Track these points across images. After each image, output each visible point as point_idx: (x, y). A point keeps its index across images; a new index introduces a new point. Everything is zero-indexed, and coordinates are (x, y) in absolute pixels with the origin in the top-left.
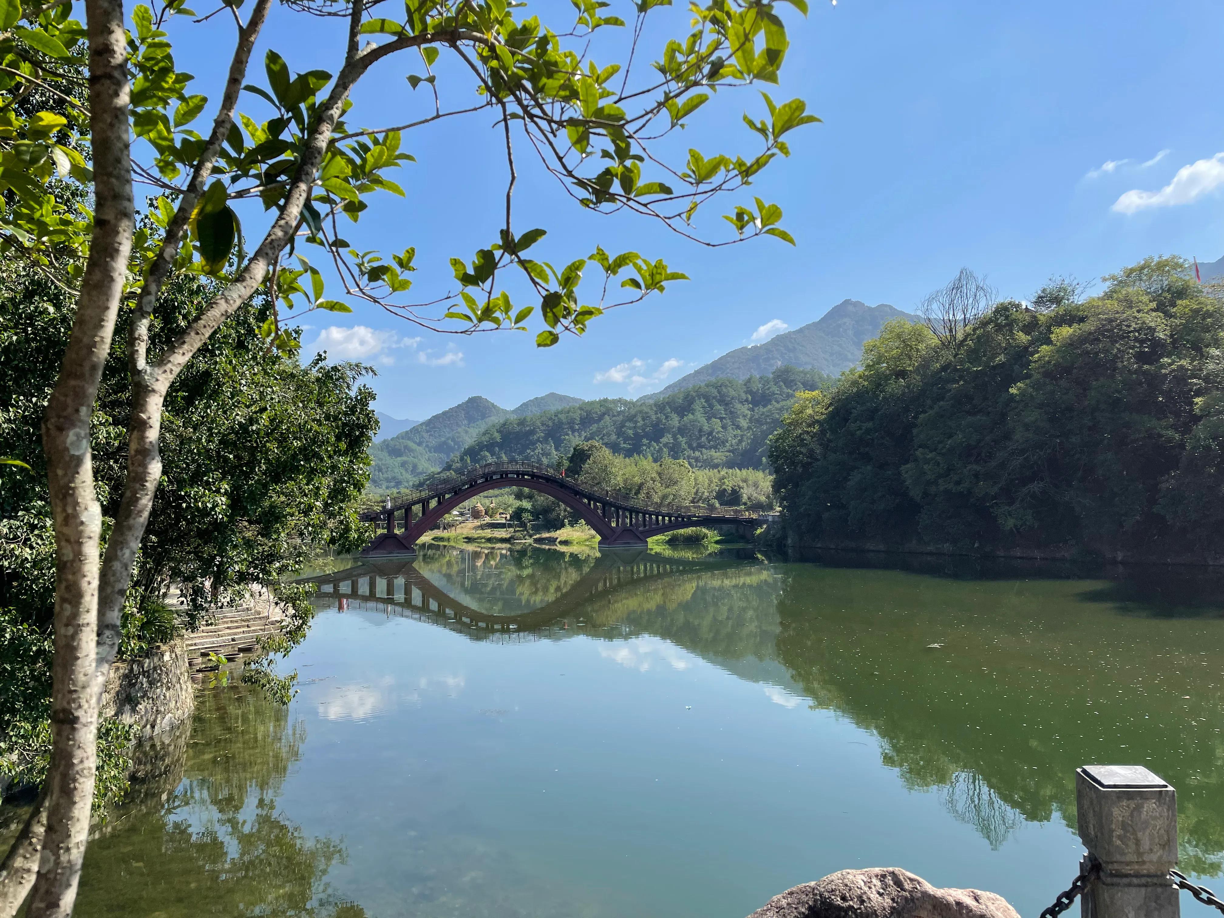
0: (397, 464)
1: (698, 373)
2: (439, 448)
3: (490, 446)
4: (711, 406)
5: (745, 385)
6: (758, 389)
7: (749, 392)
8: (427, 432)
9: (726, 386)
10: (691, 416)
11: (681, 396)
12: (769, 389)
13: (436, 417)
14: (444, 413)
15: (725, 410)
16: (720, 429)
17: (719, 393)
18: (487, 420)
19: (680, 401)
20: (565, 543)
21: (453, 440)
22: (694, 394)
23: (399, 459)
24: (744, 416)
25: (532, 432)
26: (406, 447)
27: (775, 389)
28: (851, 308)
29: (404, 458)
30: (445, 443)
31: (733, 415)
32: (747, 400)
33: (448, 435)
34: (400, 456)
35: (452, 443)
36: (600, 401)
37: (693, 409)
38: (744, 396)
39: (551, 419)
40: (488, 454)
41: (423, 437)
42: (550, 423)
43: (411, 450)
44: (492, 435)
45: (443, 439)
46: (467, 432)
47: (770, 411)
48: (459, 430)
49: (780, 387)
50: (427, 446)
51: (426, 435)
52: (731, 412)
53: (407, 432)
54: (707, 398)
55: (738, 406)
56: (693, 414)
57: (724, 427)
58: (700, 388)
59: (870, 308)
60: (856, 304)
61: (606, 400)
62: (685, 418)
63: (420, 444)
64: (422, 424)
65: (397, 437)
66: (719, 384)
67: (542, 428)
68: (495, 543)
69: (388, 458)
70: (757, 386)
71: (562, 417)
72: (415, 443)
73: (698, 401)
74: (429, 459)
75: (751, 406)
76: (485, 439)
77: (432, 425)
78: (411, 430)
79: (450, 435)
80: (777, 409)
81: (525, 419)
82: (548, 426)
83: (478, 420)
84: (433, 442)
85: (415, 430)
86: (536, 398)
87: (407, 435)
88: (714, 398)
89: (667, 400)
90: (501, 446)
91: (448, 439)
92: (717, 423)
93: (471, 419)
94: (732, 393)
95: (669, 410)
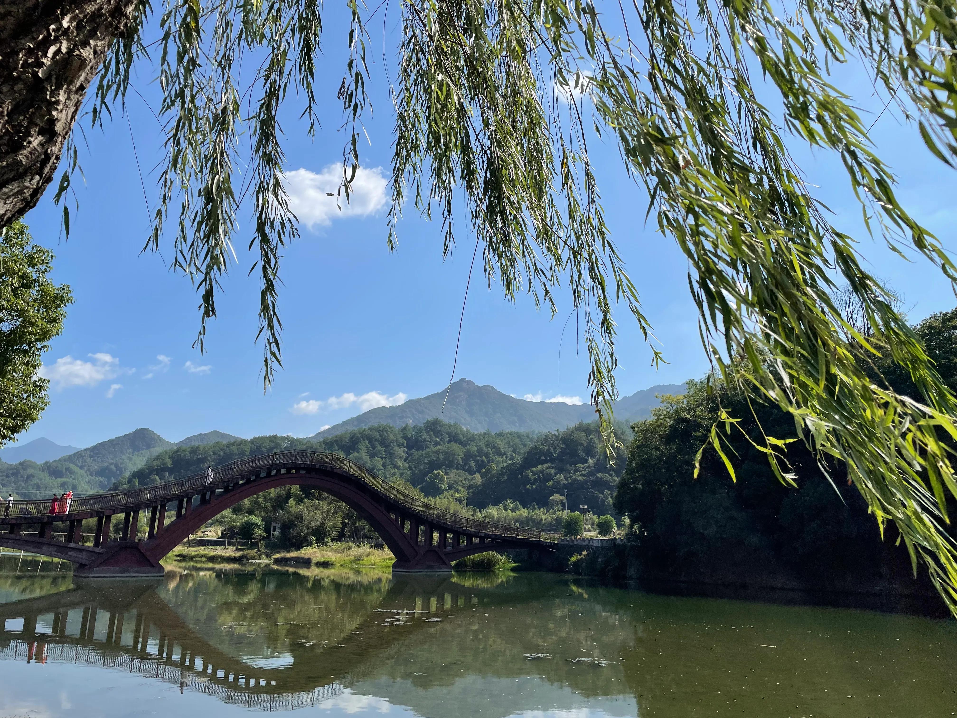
0: (56, 485)
1: (344, 423)
2: (101, 472)
3: (160, 471)
4: (374, 447)
5: (402, 431)
6: (412, 436)
7: (405, 438)
8: (91, 457)
9: (387, 431)
10: (356, 454)
11: (348, 436)
12: (421, 436)
13: (102, 444)
14: (111, 442)
15: (385, 451)
16: (381, 467)
17: (380, 435)
18: (152, 450)
19: (347, 440)
20: (325, 565)
21: (116, 465)
22: (360, 436)
23: (59, 480)
24: (400, 457)
25: (203, 460)
26: (67, 469)
27: (425, 436)
28: (465, 385)
29: (64, 480)
30: (107, 468)
31: (391, 455)
32: (403, 444)
33: (111, 461)
34: (61, 477)
35: (115, 469)
36: (270, 437)
37: (358, 448)
38: (401, 440)
39: (222, 449)
40: (157, 478)
41: (86, 461)
42: (222, 453)
43: (71, 472)
44: (163, 460)
45: (106, 465)
46: (130, 459)
47: (428, 453)
48: (123, 457)
49: (430, 436)
50: (89, 470)
51: (89, 460)
52: (390, 454)
53: (70, 456)
54: (371, 440)
55: (396, 448)
56: (358, 452)
57: (384, 465)
58: (364, 430)
59: (478, 387)
60: (470, 383)
61: (275, 437)
62: (351, 455)
63: (81, 467)
64: (86, 450)
65: (60, 460)
66: (381, 429)
67: (214, 457)
68: (219, 563)
69: (47, 478)
70: (411, 433)
71: (234, 448)
72: (77, 466)
73: (362, 442)
74: (89, 482)
75: (406, 449)
76: (156, 463)
77: (96, 451)
78: (75, 454)
79: (114, 461)
80: (434, 452)
81: (198, 448)
82: (219, 455)
83: (142, 449)
84: (95, 467)
85: (79, 455)
86: (200, 435)
87: (70, 459)
88: (376, 440)
89: (335, 439)
90: (171, 471)
91: (111, 464)
92: (378, 462)
93: (136, 448)
94: (392, 437)
95: (336, 448)
